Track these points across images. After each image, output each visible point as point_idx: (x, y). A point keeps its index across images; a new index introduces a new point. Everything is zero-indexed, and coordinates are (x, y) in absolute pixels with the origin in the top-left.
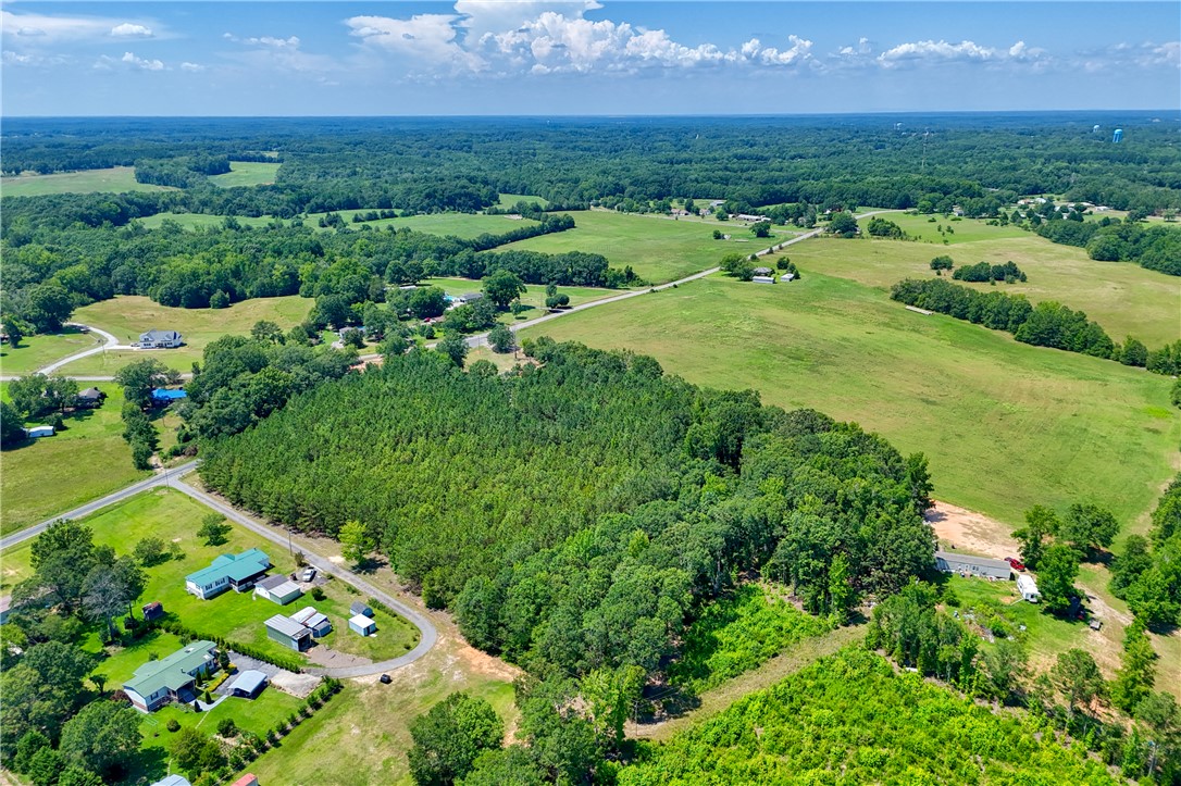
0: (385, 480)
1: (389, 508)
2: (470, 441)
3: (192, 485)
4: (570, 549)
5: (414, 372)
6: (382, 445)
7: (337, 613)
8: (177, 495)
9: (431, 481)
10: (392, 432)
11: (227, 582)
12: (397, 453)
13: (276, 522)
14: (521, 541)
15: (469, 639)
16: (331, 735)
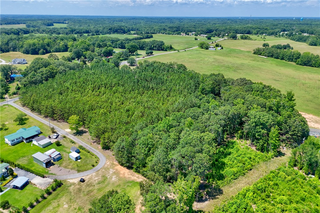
0: (88, 101)
1: (89, 111)
2: (121, 89)
3: (17, 104)
4: (161, 125)
5: (101, 68)
6: (88, 89)
7: (65, 151)
8: (11, 107)
9: (106, 102)
10: (92, 86)
11: (21, 139)
12: (94, 92)
13: (46, 117)
14: (140, 123)
15: (119, 162)
16: (54, 208)
